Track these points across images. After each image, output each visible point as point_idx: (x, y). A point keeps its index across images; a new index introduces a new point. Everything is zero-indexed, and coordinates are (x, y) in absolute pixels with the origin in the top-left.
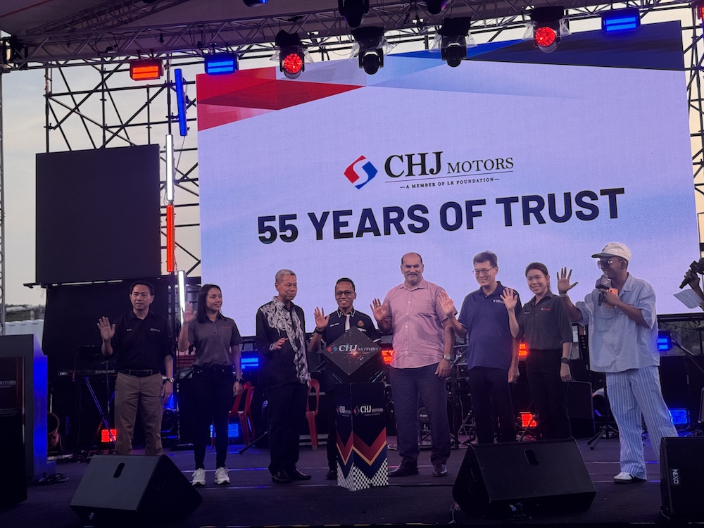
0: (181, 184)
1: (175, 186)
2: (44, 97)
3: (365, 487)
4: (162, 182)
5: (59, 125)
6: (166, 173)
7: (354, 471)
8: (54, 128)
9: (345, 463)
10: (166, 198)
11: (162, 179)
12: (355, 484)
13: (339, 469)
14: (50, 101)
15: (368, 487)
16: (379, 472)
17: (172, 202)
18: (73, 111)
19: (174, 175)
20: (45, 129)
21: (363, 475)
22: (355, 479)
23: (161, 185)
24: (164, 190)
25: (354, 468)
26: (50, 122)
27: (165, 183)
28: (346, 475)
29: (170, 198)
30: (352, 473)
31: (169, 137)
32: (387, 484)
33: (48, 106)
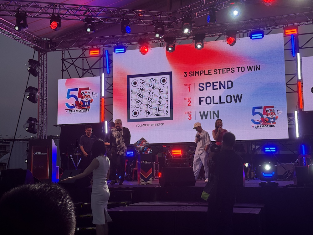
2: (62, 60)
18: (72, 64)
26: (63, 68)
31: (103, 74)
33: (63, 63)
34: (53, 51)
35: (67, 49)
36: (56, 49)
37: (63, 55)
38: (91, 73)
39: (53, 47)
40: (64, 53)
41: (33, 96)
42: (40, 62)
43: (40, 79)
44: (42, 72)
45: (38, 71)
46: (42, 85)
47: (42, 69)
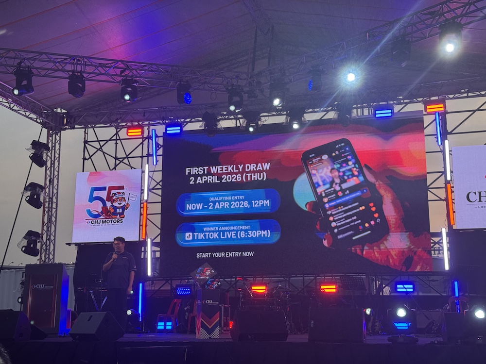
0: (152, 191)
2: (83, 143)
5: (90, 157)
8: (88, 159)
17: (147, 201)
18: (99, 150)
20: (83, 160)
31: (147, 165)
34: (71, 129)
35: (92, 127)
36: (76, 126)
37: (85, 135)
38: (128, 164)
39: (71, 123)
40: (87, 132)
41: (35, 197)
42: (50, 145)
43: (48, 172)
44: (51, 161)
45: (46, 160)
46: (50, 181)
47: (51, 156)
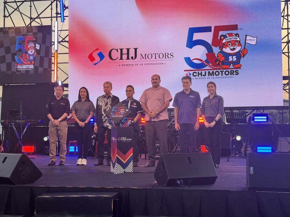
0: (61, 43)
1: (59, 44)
2: (3, 3)
3: (122, 173)
4: (53, 42)
5: (10, 15)
6: (55, 38)
7: (117, 165)
8: (7, 17)
9: (114, 162)
10: (54, 49)
11: (53, 41)
12: (117, 171)
13: (111, 165)
14: (6, 5)
15: (123, 172)
16: (128, 166)
17: (57, 51)
18: (16, 9)
19: (58, 39)
20: (3, 17)
21: (121, 167)
22: (117, 169)
23: (53, 43)
24: (54, 45)
25: (117, 164)
26: (5, 14)
27: (54, 42)
28: (114, 167)
29: (56, 49)
30: (116, 166)
31: (56, 22)
32: (132, 171)
33: (5, 7)
